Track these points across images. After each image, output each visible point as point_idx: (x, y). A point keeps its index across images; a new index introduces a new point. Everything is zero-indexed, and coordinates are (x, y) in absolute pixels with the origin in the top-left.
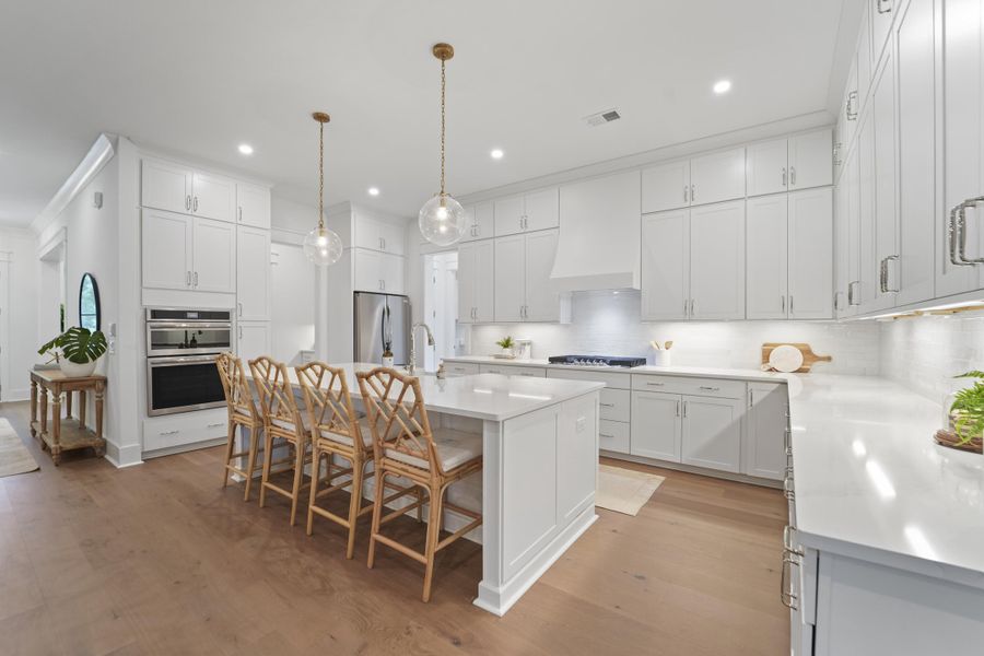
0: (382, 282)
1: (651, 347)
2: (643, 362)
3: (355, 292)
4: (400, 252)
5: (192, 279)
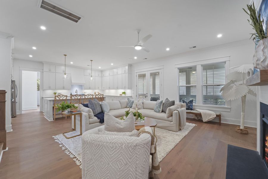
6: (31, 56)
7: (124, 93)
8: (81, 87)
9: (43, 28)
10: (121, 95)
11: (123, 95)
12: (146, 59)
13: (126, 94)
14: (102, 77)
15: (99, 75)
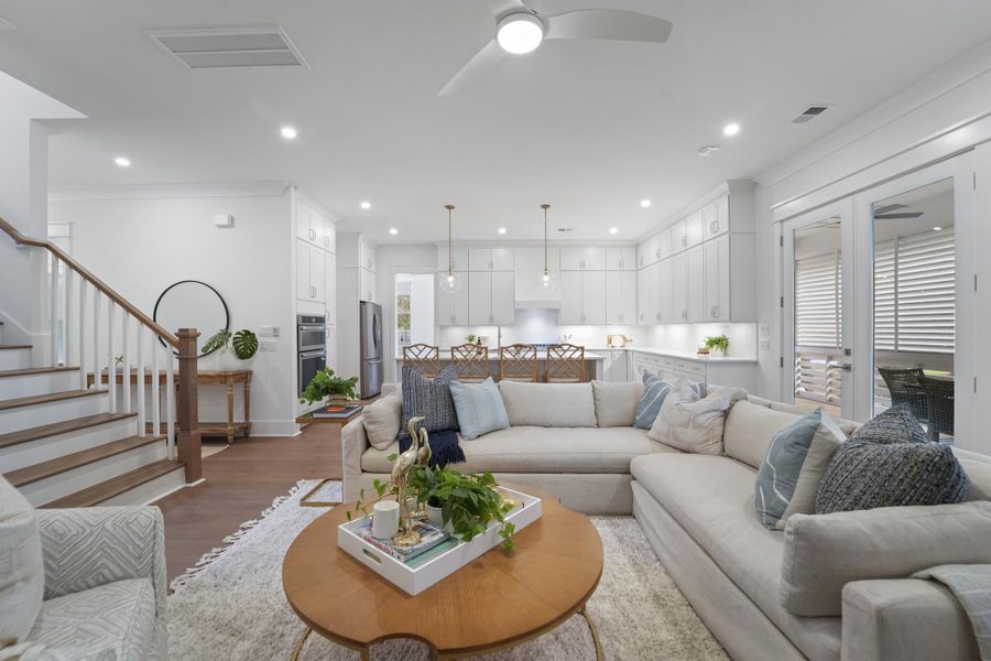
0: (370, 294)
3: (361, 302)
4: (374, 270)
5: (313, 292)
6: (394, 231)
7: (721, 343)
8: (553, 315)
9: (289, 133)
10: (705, 352)
11: (716, 354)
12: (814, 111)
13: (730, 349)
14: (637, 270)
15: (621, 264)
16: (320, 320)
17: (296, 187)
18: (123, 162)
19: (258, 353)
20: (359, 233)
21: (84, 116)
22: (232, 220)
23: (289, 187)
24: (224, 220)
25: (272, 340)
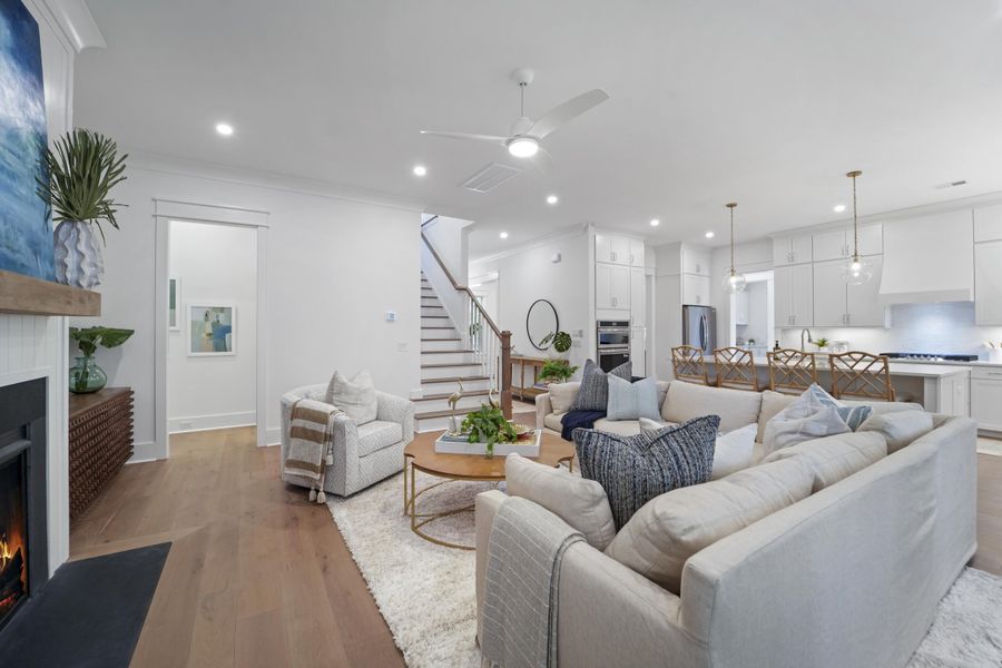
0: (698, 297)
1: (984, 346)
2: (976, 358)
3: (684, 306)
4: (707, 274)
5: (614, 302)
16: (625, 324)
17: (593, 225)
18: (504, 235)
19: (572, 348)
20: (680, 243)
21: (471, 222)
22: (559, 256)
23: (587, 226)
24: (555, 257)
25: (578, 339)
